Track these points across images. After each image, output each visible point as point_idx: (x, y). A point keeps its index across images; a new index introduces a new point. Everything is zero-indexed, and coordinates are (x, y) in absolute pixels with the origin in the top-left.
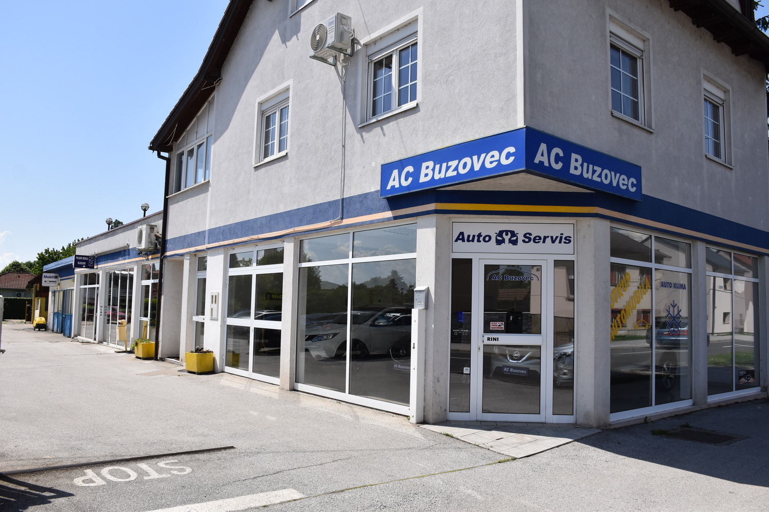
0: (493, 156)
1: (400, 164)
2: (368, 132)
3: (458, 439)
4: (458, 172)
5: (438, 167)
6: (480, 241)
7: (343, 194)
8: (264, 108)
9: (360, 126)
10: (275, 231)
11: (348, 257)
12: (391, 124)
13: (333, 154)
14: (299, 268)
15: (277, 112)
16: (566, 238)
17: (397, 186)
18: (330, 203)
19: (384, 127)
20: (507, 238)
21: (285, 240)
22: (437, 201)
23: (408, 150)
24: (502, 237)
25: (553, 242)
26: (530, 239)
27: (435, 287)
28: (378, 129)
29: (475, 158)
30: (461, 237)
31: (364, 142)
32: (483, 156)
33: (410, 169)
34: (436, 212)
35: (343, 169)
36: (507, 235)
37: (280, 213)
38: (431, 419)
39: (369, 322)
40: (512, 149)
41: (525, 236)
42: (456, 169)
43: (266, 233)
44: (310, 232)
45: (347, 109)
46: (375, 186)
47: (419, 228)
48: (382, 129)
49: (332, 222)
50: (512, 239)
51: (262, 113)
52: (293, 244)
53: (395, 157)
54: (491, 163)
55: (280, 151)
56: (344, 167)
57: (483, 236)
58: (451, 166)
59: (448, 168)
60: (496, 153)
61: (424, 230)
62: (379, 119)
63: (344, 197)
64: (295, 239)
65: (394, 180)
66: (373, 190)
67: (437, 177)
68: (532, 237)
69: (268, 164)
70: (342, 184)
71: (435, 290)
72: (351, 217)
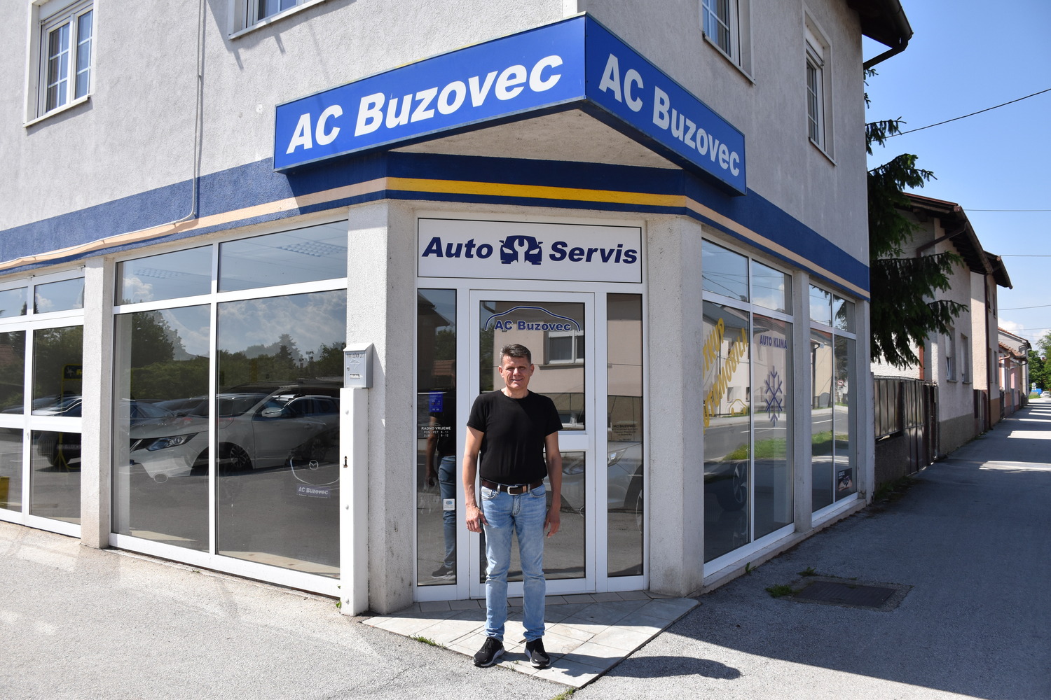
0: (513, 76)
1: (315, 103)
2: (249, 47)
3: (445, 649)
4: (437, 112)
5: (393, 103)
6: (472, 256)
7: (199, 170)
8: (45, 14)
9: (233, 37)
10: (67, 247)
11: (208, 292)
12: (296, 28)
13: (179, 93)
14: (115, 315)
15: (71, 23)
16: (627, 254)
17: (308, 145)
18: (173, 188)
19: (283, 35)
20: (521, 250)
21: (87, 262)
22: (390, 174)
23: (331, 77)
24: (512, 248)
25: (605, 259)
26: (563, 254)
27: (387, 344)
28: (270, 41)
29: (474, 81)
30: (434, 248)
31: (241, 67)
32: (491, 76)
33: (336, 110)
34: (389, 194)
35: (199, 122)
36: (521, 244)
37: (77, 212)
38: (383, 604)
39: (252, 411)
40: (555, 61)
41: (554, 247)
42: (433, 105)
43: (50, 250)
44: (134, 245)
45: (208, 7)
46: (265, 151)
47: (352, 229)
48: (279, 40)
49: (177, 225)
50: (531, 252)
51: (41, 25)
52: (102, 269)
53: (304, 90)
54: (509, 89)
55: (76, 97)
56: (201, 117)
57: (477, 247)
58: (422, 100)
59: (415, 105)
60: (520, 70)
61: (363, 232)
62: (273, 20)
63: (201, 175)
64: (106, 259)
65: (302, 134)
66: (258, 158)
67: (392, 123)
68: (568, 250)
69: (52, 120)
70: (198, 149)
71: (387, 350)
72: (214, 213)
